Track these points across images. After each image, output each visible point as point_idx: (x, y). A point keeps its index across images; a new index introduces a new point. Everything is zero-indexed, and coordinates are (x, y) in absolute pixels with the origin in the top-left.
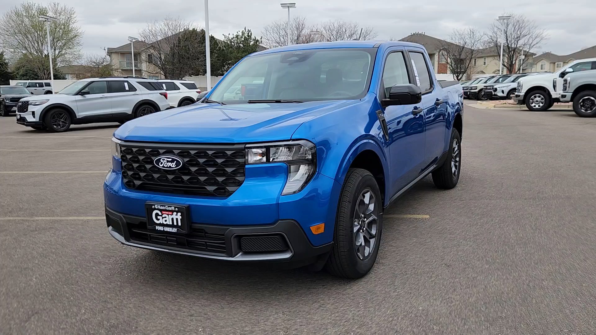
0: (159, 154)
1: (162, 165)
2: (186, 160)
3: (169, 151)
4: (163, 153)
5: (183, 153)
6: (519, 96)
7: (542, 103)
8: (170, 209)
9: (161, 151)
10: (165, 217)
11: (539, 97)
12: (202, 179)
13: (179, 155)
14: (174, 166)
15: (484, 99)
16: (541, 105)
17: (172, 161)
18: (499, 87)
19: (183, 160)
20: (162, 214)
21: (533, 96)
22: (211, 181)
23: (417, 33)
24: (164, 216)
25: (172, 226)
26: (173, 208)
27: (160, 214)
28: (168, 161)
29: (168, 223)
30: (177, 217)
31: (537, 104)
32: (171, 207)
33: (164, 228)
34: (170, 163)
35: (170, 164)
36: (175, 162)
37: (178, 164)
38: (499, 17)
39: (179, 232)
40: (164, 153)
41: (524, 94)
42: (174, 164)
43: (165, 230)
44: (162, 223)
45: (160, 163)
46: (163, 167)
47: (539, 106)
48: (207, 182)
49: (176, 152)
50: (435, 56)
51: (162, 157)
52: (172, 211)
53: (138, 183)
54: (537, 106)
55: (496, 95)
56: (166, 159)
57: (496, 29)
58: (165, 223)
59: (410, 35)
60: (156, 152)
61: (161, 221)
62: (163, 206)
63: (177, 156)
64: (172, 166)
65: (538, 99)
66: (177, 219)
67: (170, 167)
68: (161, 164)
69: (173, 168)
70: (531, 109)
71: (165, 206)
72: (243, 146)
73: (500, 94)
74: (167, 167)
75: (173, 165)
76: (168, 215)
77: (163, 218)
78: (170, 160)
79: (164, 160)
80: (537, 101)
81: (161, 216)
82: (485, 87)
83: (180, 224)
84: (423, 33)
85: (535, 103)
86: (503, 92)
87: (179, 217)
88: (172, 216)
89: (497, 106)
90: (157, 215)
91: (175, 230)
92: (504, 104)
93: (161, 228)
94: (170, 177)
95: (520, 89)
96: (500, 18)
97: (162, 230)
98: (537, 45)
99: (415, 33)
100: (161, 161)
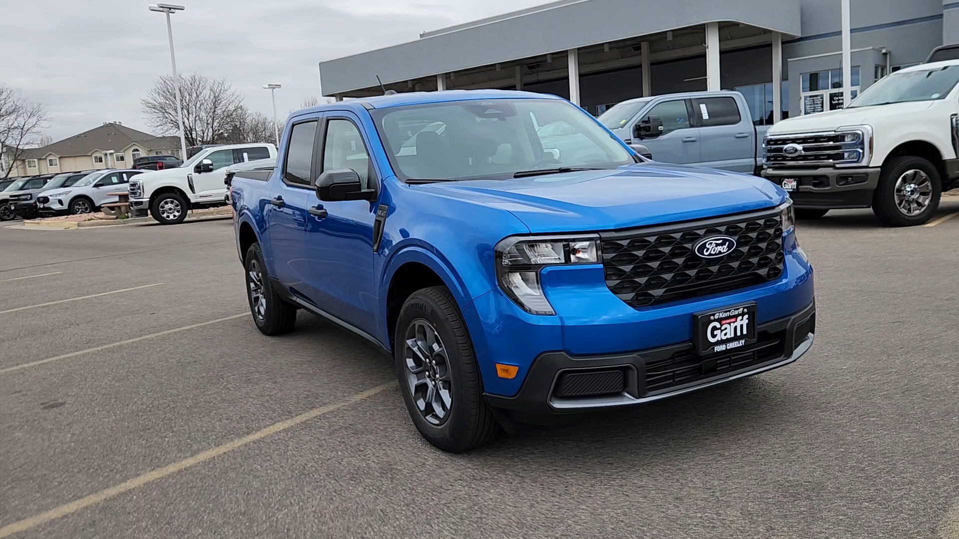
0: (698, 237)
1: (708, 253)
3: (711, 231)
4: (705, 233)
6: (141, 203)
7: (178, 212)
8: (736, 312)
9: (701, 232)
10: (726, 329)
11: (172, 202)
12: (755, 260)
13: (727, 233)
14: (725, 251)
15: (7, 218)
16: (177, 214)
17: (722, 244)
18: (50, 196)
20: (721, 325)
21: (163, 202)
22: (764, 261)
24: (723, 328)
25: (735, 338)
27: (718, 326)
28: (717, 245)
29: (728, 336)
30: (742, 323)
31: (171, 213)
33: (726, 345)
34: (721, 247)
35: (720, 248)
36: (727, 243)
37: (730, 245)
41: (148, 199)
42: (725, 247)
43: (728, 348)
44: (720, 339)
45: (706, 249)
46: (710, 254)
47: (175, 216)
48: (760, 265)
49: (723, 229)
51: (707, 240)
52: (736, 316)
54: (171, 217)
55: (50, 209)
56: (714, 242)
58: (724, 338)
60: (691, 236)
61: (720, 336)
62: (726, 312)
64: (722, 251)
65: (170, 206)
66: (742, 326)
67: (720, 253)
68: (707, 251)
69: (724, 253)
70: (164, 222)
71: (729, 311)
73: (57, 207)
74: (716, 254)
75: (724, 249)
76: (729, 324)
77: (722, 331)
78: (721, 241)
79: (711, 243)
80: (170, 209)
81: (720, 328)
82: (11, 196)
83: (745, 332)
85: (168, 213)
86: (60, 202)
87: (745, 321)
88: (736, 324)
89: (82, 223)
90: (714, 328)
91: (741, 343)
93: (722, 348)
94: (714, 269)
95: (140, 193)
97: (724, 349)
100: (707, 246)
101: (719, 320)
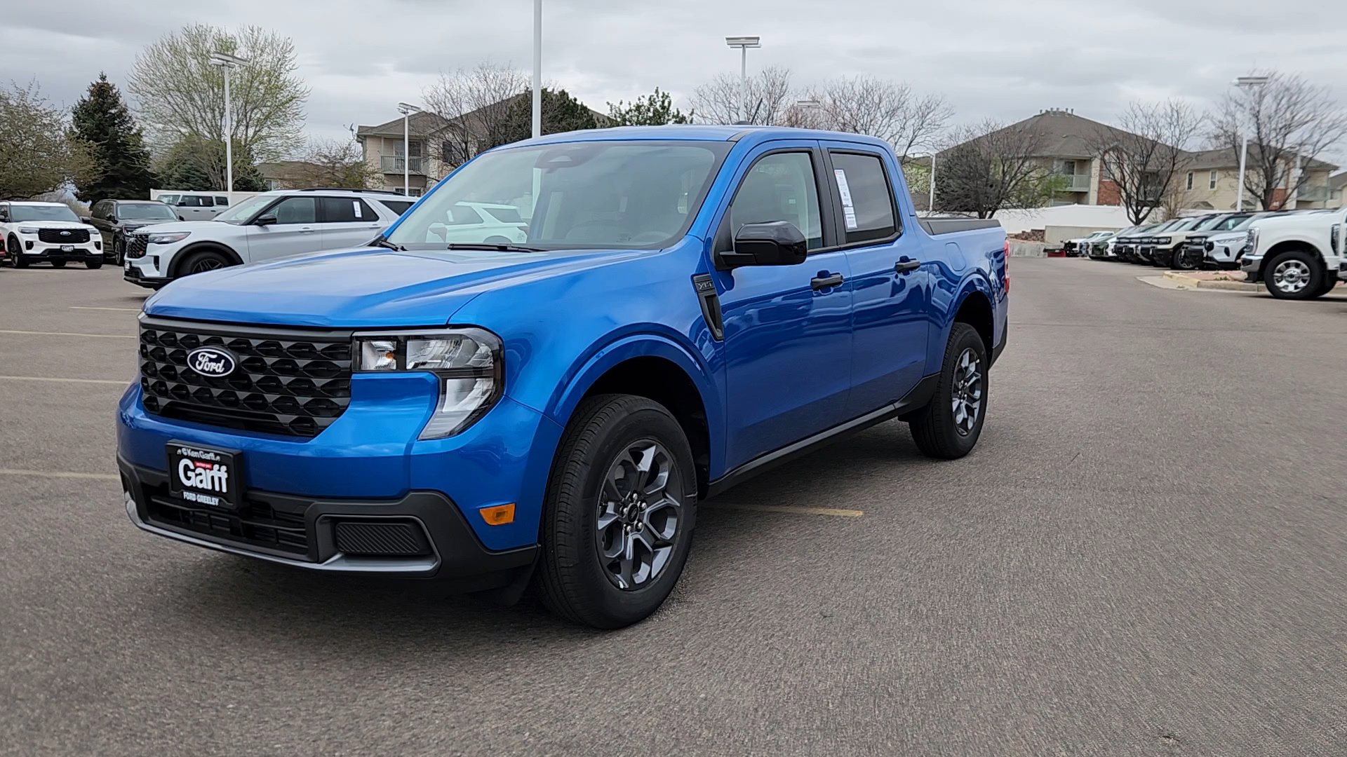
0: (197, 345)
1: (200, 368)
2: (244, 358)
3: (215, 340)
4: (204, 341)
5: (240, 344)
6: (1250, 262)
7: (1304, 281)
9: (202, 338)
10: (200, 474)
11: (1297, 266)
12: (271, 398)
13: (231, 347)
14: (220, 370)
15: (1186, 267)
16: (1301, 285)
17: (217, 361)
18: (1218, 241)
19: (238, 359)
20: (196, 467)
21: (1282, 265)
22: (286, 404)
23: (1055, 110)
24: (198, 471)
25: (212, 493)
26: (211, 456)
27: (192, 467)
28: (211, 360)
29: (204, 486)
30: (219, 474)
31: (1292, 282)
32: (208, 453)
33: (196, 495)
34: (214, 364)
35: (213, 366)
36: (223, 361)
37: (227, 365)
38: (1240, 79)
39: (222, 505)
40: (206, 343)
41: (1262, 258)
42: (221, 365)
43: (199, 501)
44: (194, 485)
45: (198, 362)
46: (203, 370)
47: (1296, 287)
48: (281, 406)
49: (227, 340)
50: (1093, 163)
51: (201, 350)
52: (212, 463)
53: (163, 401)
54: (1291, 288)
55: (1212, 259)
56: (207, 355)
57: (1232, 107)
58: (200, 486)
59: (1039, 113)
60: (192, 340)
61: (193, 482)
62: (195, 451)
63: (226, 349)
64: (217, 371)
65: (1294, 271)
66: (220, 479)
67: (214, 372)
68: (200, 364)
69: (219, 373)
70: (1277, 294)
71: (198, 451)
72: (347, 334)
73: (1220, 257)
74: (209, 372)
75: (219, 367)
76: (205, 469)
77: (197, 475)
78: (214, 357)
79: (205, 356)
80: (1292, 277)
81: (194, 471)
82: (1187, 238)
83: (224, 490)
84: (1069, 112)
85: (1288, 281)
86: (1227, 251)
87: (221, 473)
88: (212, 473)
89: (1204, 283)
90: (187, 468)
91: (214, 501)
92: (1221, 279)
93: (189, 496)
94: (216, 392)
95: (1252, 247)
96: (1242, 81)
97: (194, 500)
98: (1332, 146)
99: (1049, 110)
100: (200, 359)
101: (193, 460)
